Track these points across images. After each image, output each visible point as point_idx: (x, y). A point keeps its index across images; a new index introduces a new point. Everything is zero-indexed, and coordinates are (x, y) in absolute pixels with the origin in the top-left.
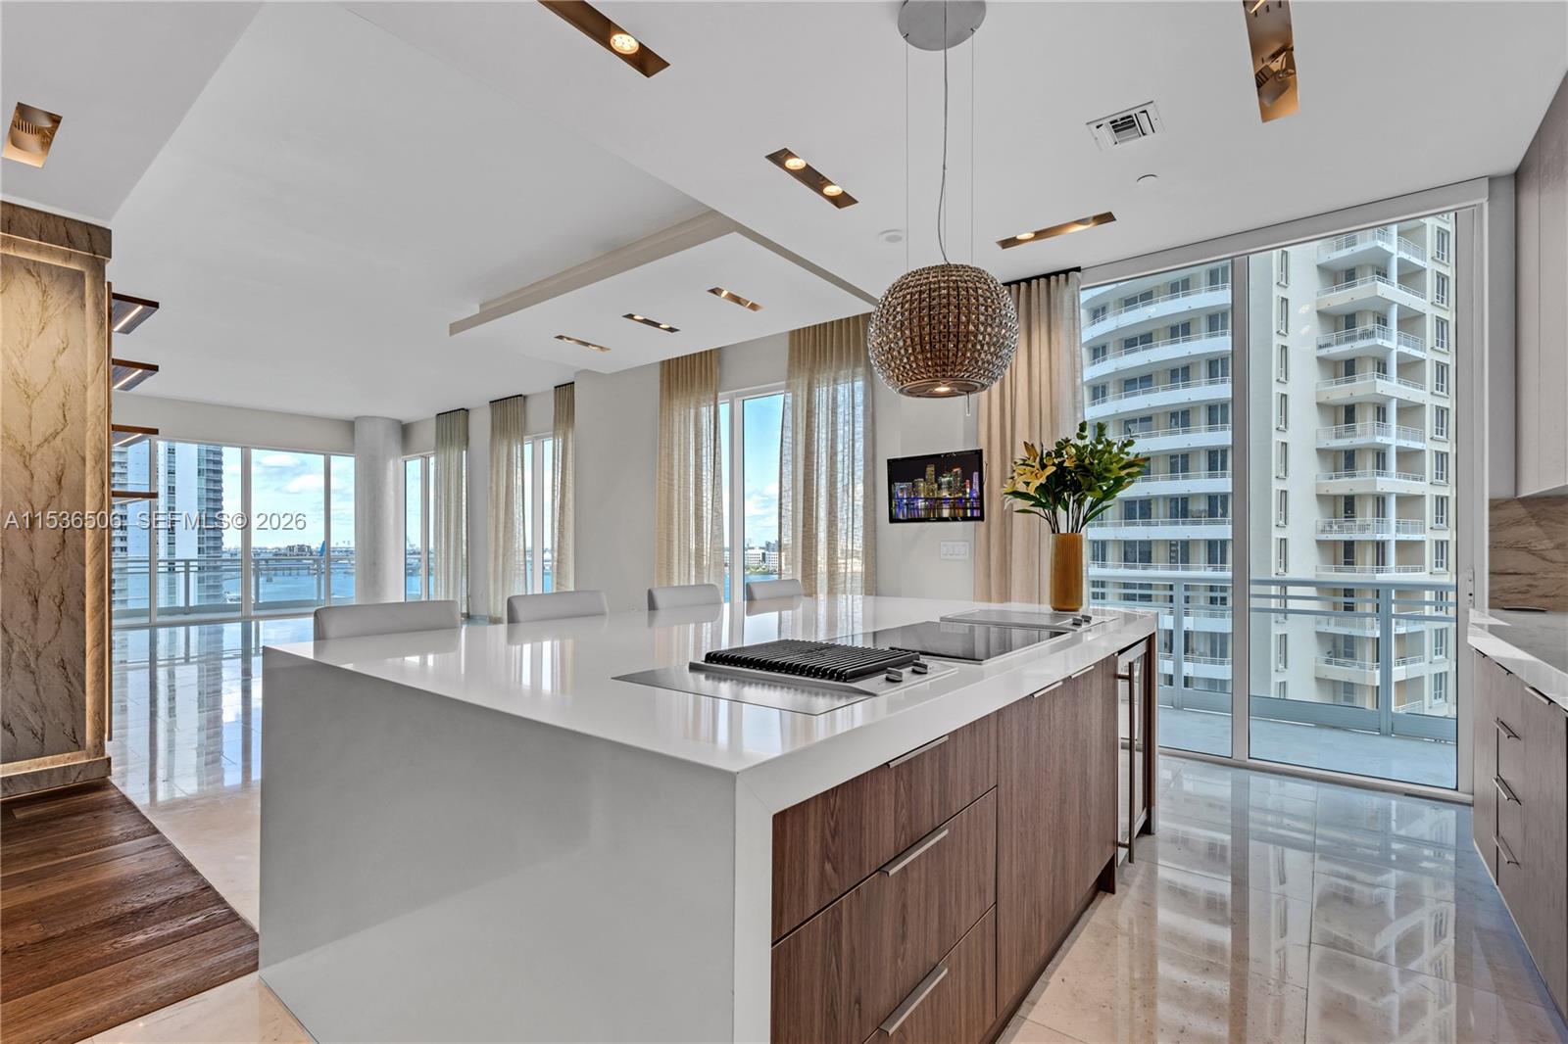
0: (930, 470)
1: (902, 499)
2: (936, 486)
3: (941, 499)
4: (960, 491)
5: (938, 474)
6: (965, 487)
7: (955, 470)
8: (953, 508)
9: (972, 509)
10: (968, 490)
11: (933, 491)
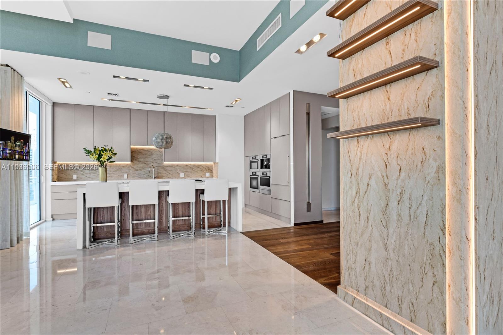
0: (13, 138)
2: (14, 146)
3: (16, 151)
4: (22, 149)
5: (16, 141)
7: (21, 141)
8: (20, 155)
9: (26, 156)
10: (25, 149)
11: (13, 147)
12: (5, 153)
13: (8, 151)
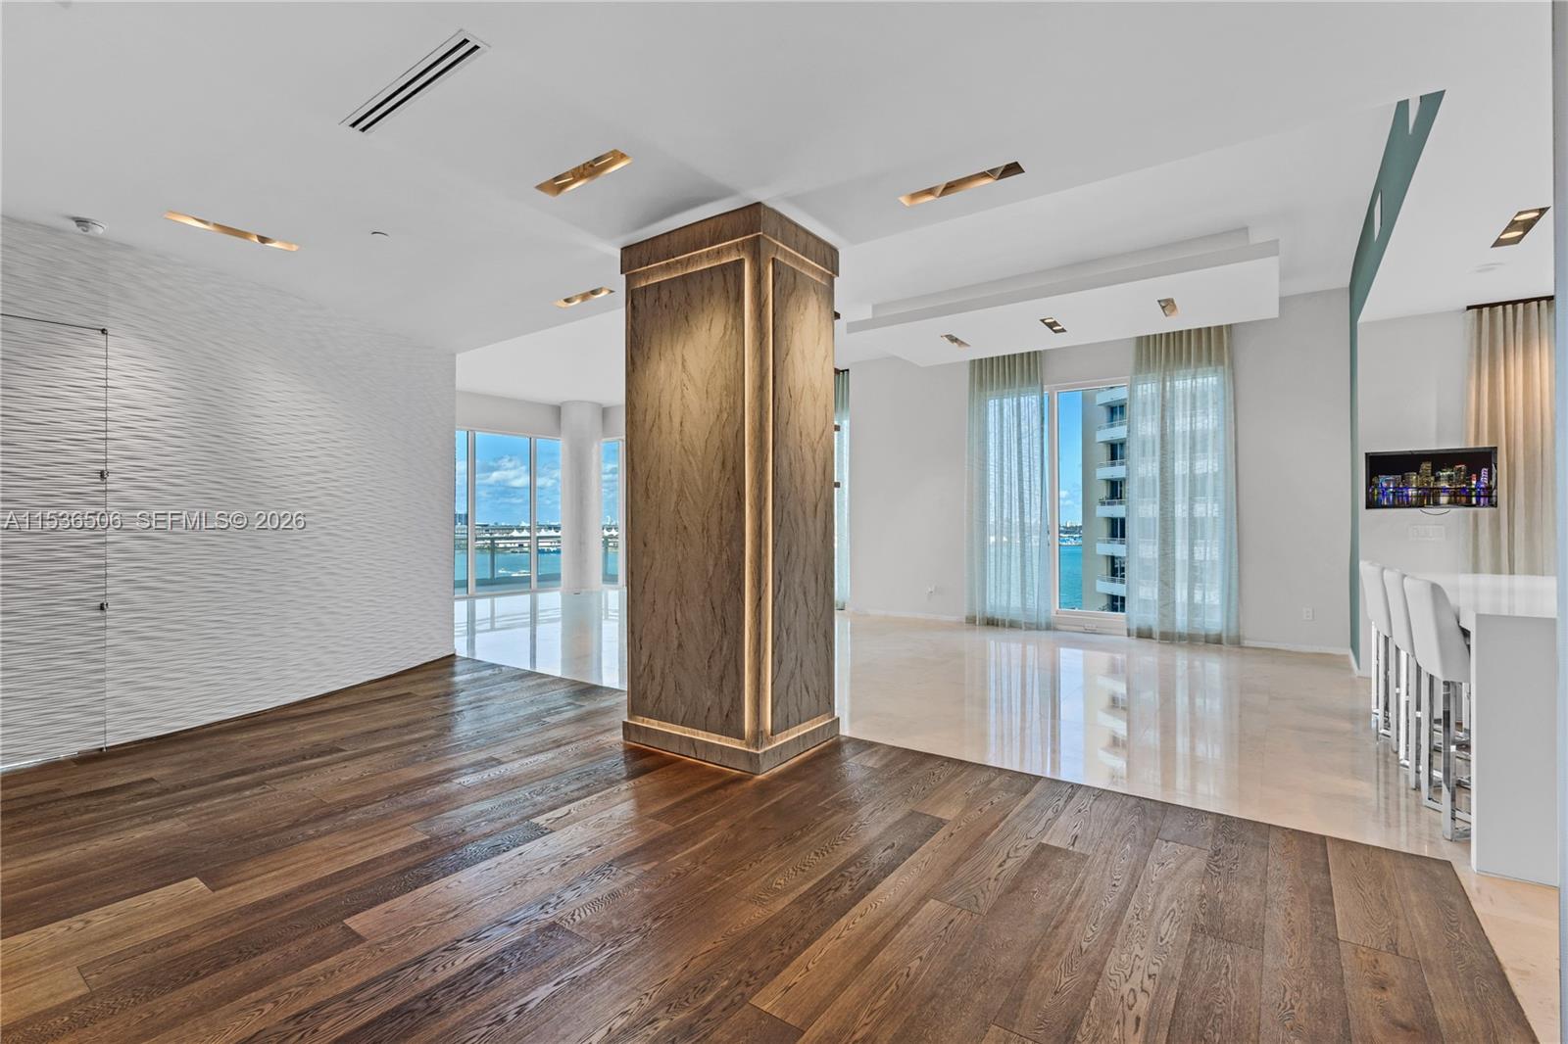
0: (1426, 466)
1: (1386, 489)
2: (1432, 478)
3: (1439, 489)
4: (1463, 483)
5: (1435, 469)
6: (1470, 479)
7: (1458, 467)
8: (1454, 495)
9: (1478, 497)
10: (1474, 482)
11: (1428, 482)
12: (1402, 496)
13: (1411, 492)
